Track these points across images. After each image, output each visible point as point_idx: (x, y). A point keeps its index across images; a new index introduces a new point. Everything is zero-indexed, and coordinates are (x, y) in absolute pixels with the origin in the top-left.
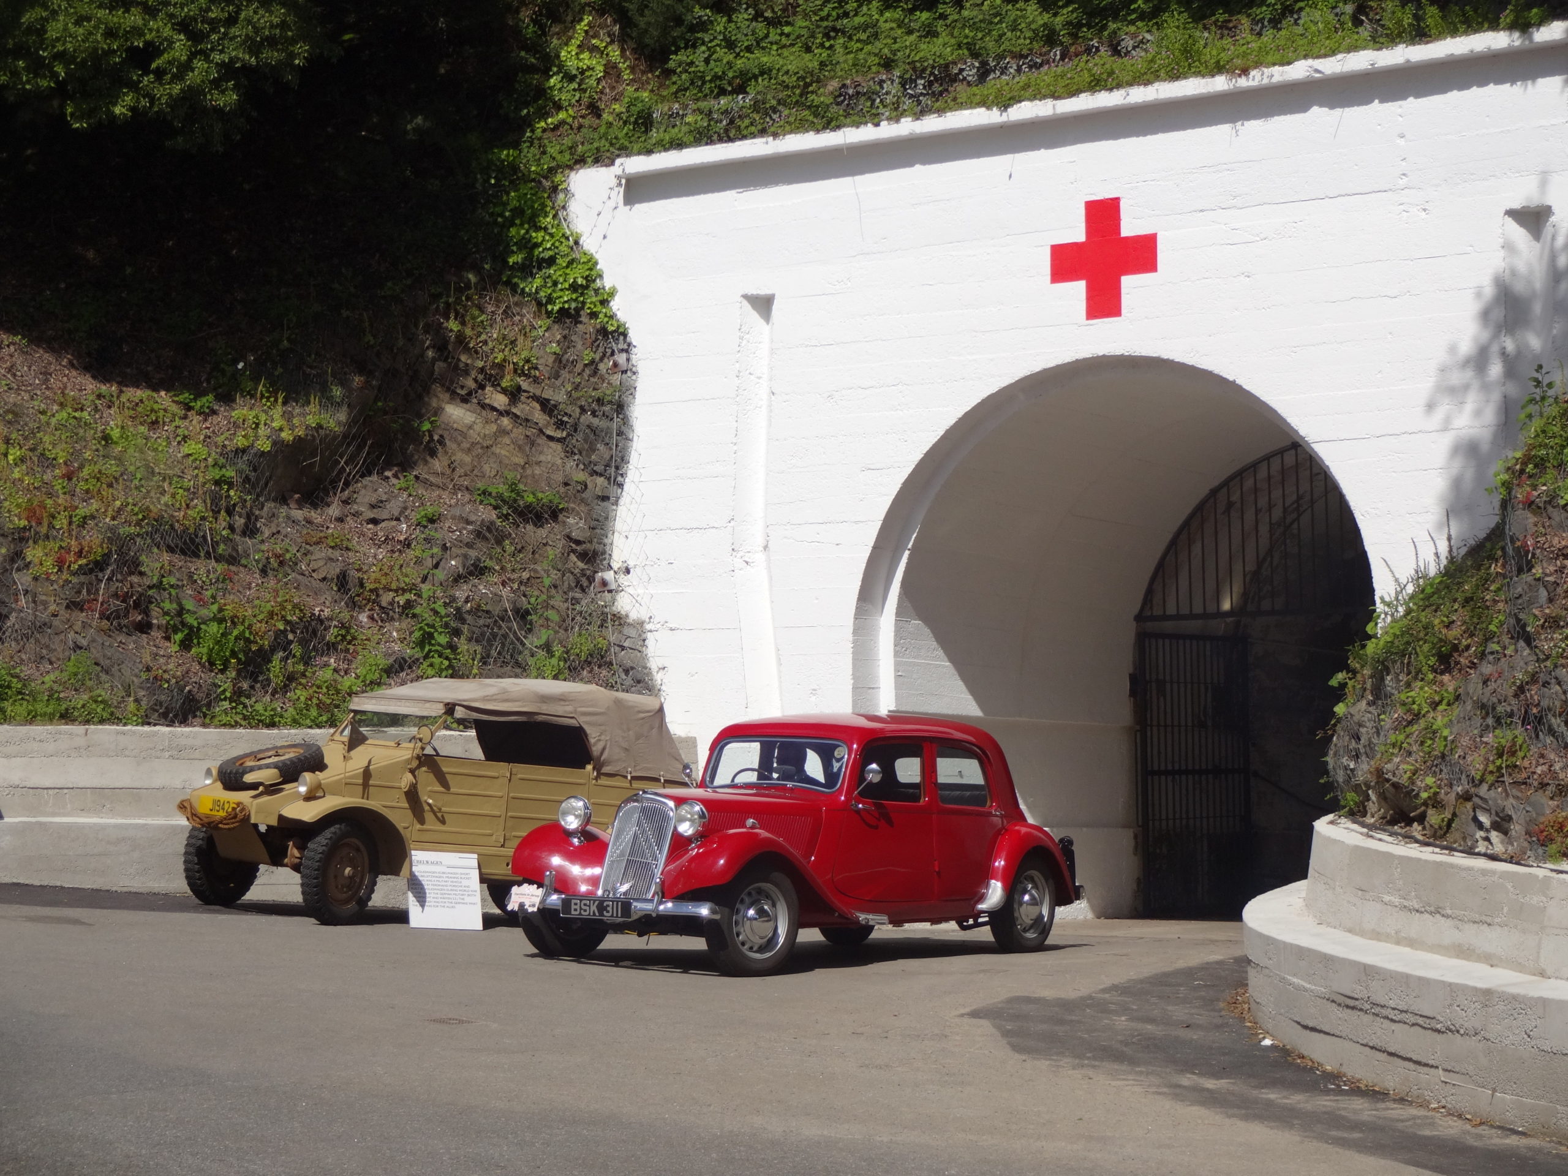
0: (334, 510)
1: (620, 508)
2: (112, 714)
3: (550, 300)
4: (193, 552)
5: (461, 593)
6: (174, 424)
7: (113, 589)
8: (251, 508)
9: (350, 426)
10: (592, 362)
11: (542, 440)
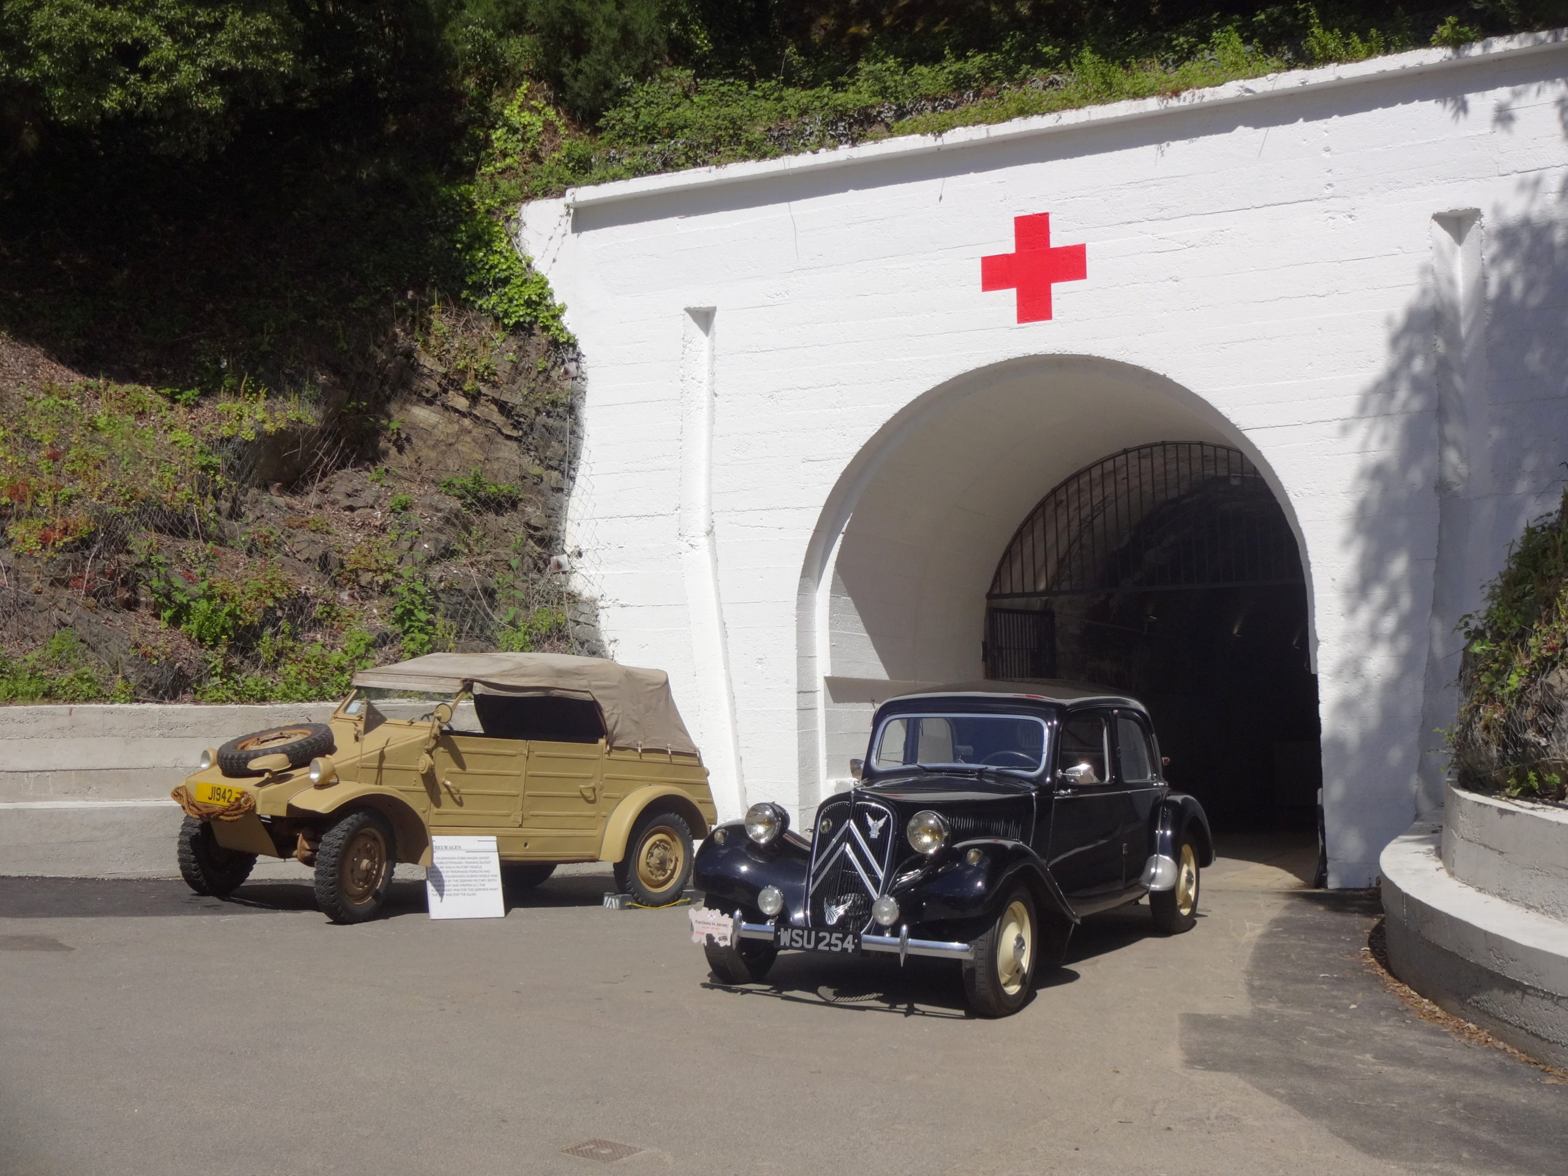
0: (313, 498)
1: (572, 498)
2: (99, 691)
3: (506, 314)
4: (181, 532)
5: (435, 572)
6: (160, 414)
7: (100, 566)
8: (237, 492)
9: (326, 422)
10: (545, 370)
11: (500, 439)
